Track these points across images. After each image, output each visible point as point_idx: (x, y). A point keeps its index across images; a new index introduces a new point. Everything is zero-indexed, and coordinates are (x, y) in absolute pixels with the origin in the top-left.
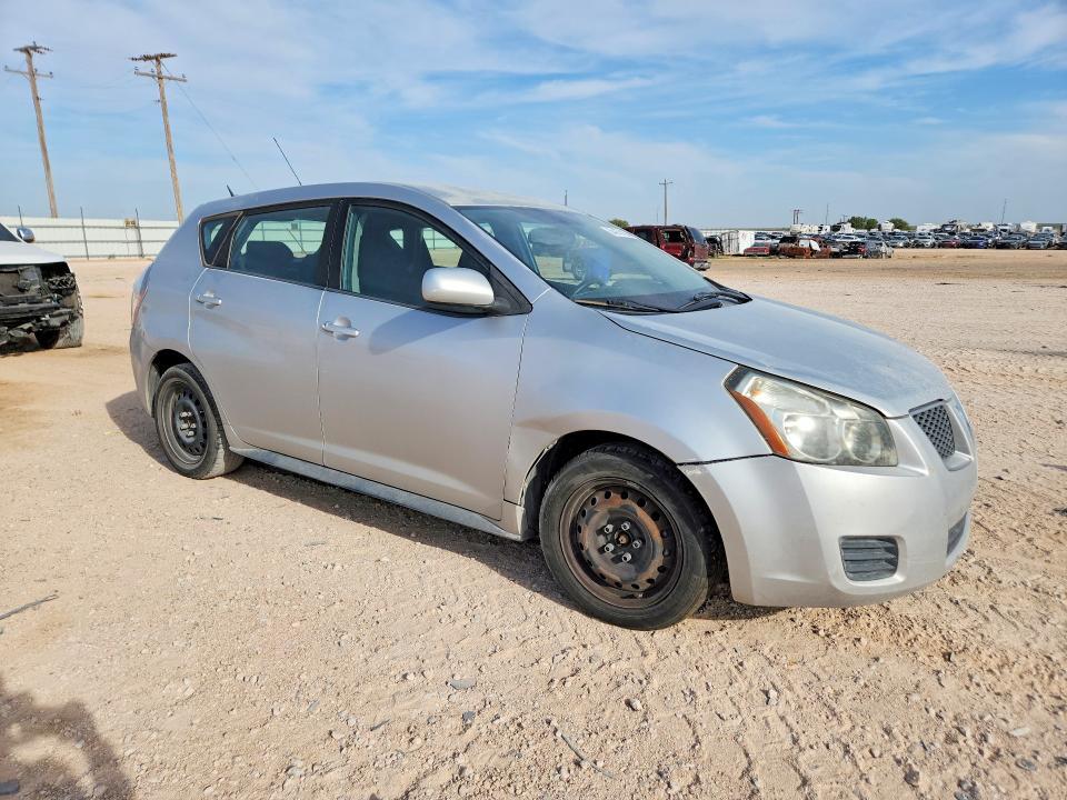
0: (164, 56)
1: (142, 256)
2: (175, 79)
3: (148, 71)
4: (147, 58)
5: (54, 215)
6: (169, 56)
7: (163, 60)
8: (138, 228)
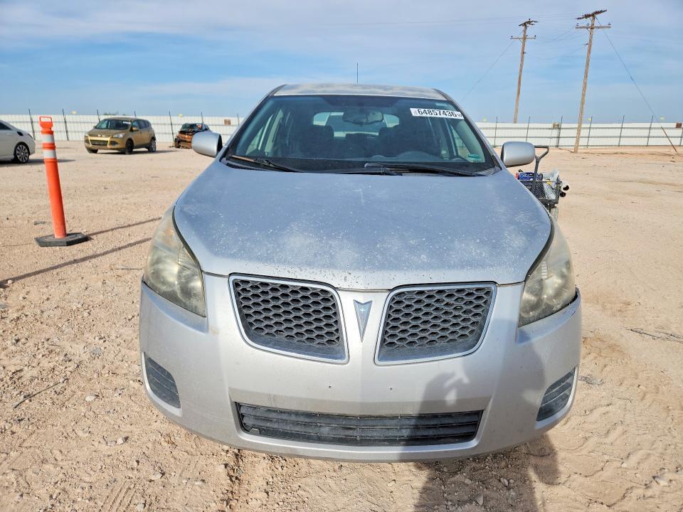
0: (597, 13)
1: (557, 146)
2: (602, 27)
3: (585, 25)
4: (587, 16)
5: (515, 122)
6: (601, 12)
7: (597, 16)
8: (560, 129)
